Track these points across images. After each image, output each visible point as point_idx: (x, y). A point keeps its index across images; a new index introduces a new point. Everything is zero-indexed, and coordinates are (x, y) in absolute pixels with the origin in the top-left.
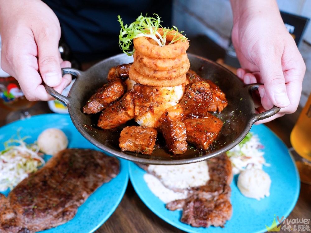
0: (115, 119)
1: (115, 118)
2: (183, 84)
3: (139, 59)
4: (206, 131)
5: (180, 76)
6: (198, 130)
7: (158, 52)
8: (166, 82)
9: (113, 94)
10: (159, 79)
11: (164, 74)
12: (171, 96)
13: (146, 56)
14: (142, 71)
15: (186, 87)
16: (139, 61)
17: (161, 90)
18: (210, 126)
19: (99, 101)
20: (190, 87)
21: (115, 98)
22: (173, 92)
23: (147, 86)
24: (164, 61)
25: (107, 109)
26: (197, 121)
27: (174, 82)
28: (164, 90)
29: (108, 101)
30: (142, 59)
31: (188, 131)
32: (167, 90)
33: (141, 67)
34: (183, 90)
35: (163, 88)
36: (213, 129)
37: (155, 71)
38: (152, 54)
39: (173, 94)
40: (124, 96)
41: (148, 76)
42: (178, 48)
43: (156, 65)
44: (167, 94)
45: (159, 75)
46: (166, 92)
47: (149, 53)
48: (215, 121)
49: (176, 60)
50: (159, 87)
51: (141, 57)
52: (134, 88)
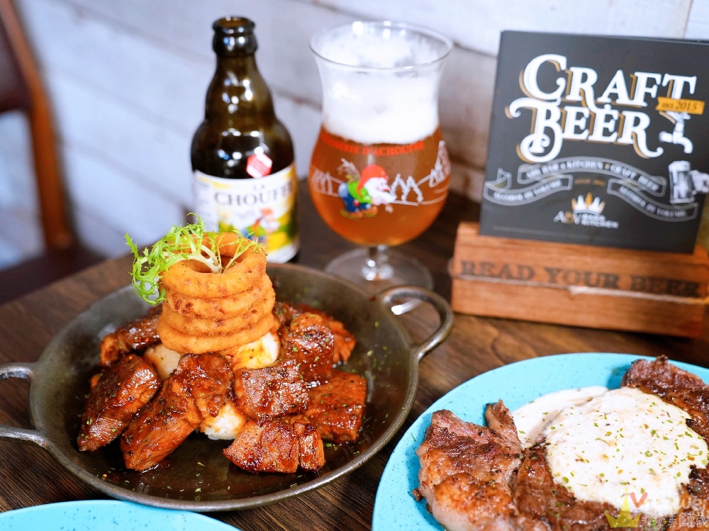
0: (164, 440)
1: (163, 438)
2: (271, 331)
3: (183, 306)
4: (345, 405)
5: (264, 317)
6: (331, 409)
7: (222, 286)
8: (243, 336)
9: (140, 392)
10: (229, 334)
11: (238, 322)
12: (260, 358)
13: (196, 298)
14: (191, 328)
15: (280, 334)
16: (184, 311)
17: (238, 354)
18: (347, 395)
19: (113, 416)
20: (289, 330)
21: (146, 398)
22: (261, 350)
23: (209, 354)
24: (235, 300)
25: (133, 426)
26: (320, 391)
27: (256, 332)
28: (243, 351)
29: (133, 408)
30: (189, 305)
31: (312, 417)
32: (249, 350)
33: (188, 320)
34: (275, 341)
35: (240, 350)
36: (354, 397)
37: (220, 321)
38: (210, 293)
39: (263, 354)
40: (164, 389)
41: (206, 335)
42: (254, 267)
43: (221, 311)
44: (251, 358)
45: (228, 326)
46: (249, 355)
47: (204, 290)
48: (352, 382)
49: (255, 291)
50: (233, 349)
51: (185, 302)
52: (182, 366)
